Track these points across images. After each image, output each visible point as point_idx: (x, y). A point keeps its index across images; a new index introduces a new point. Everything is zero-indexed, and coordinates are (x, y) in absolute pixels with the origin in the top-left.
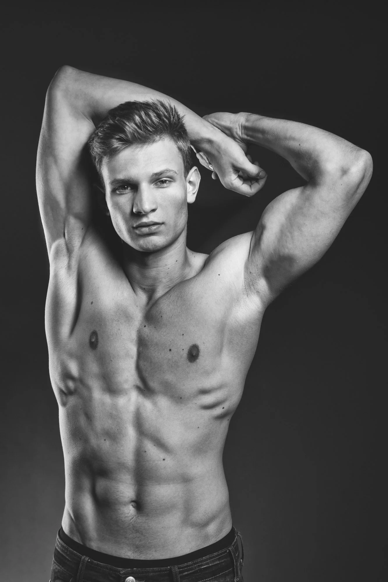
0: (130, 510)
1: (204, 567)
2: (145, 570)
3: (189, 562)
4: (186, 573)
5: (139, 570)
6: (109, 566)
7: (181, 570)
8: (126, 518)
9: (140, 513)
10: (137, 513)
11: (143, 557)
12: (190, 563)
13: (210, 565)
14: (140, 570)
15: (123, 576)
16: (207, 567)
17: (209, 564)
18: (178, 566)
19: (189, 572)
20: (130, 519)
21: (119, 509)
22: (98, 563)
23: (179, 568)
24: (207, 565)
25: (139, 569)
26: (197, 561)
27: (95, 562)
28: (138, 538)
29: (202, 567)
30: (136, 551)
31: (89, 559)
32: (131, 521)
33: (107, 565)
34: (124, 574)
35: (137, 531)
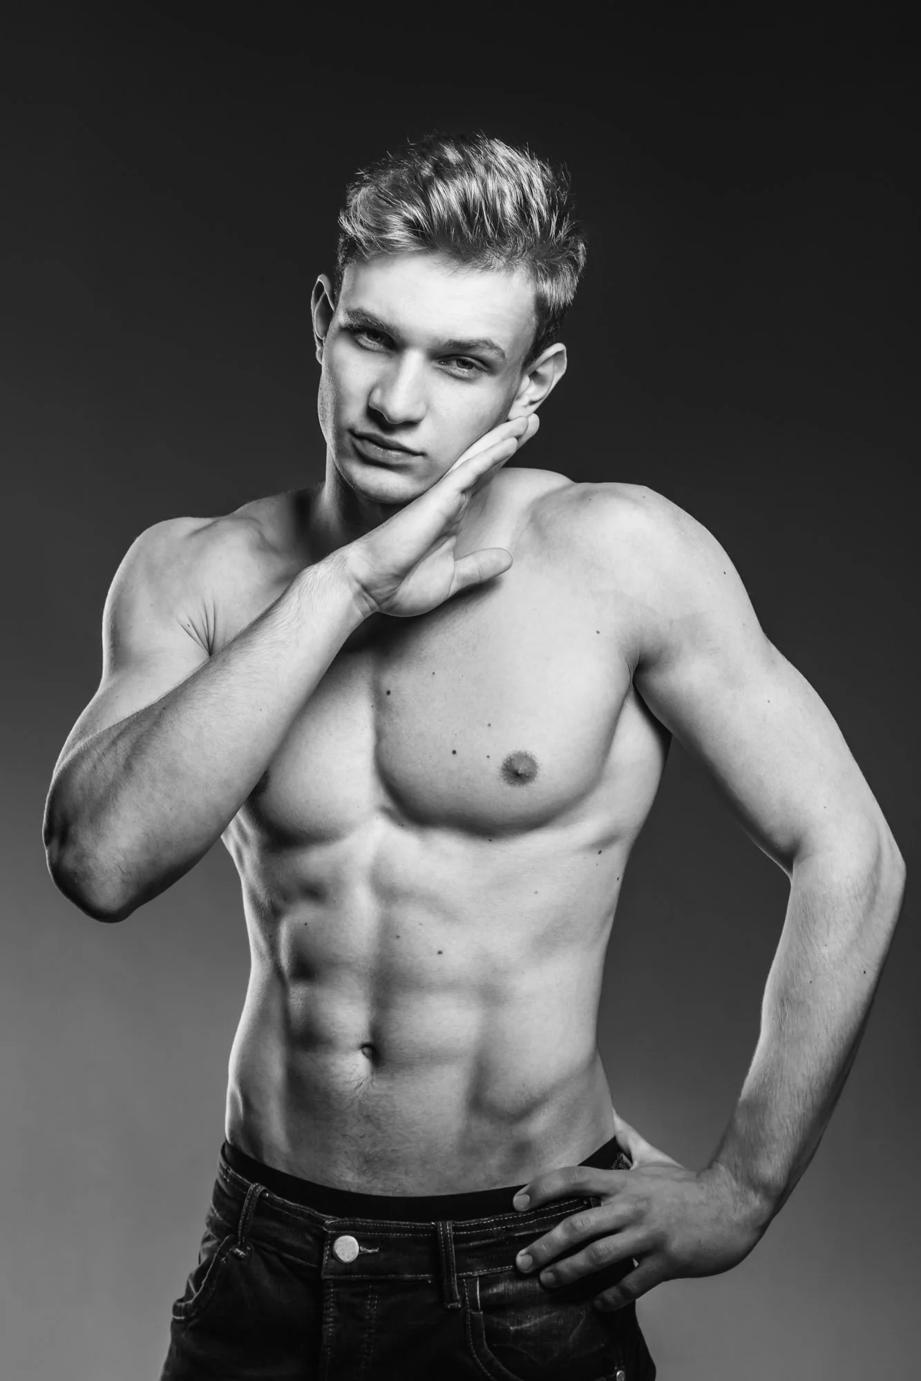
0: (357, 1065)
1: (521, 1234)
2: (381, 1224)
3: (483, 1218)
4: (476, 1243)
5: (368, 1222)
6: (308, 1210)
7: (463, 1235)
8: (348, 1085)
9: (377, 1073)
10: (372, 1073)
11: (377, 1187)
12: (486, 1220)
13: (537, 1231)
14: (370, 1223)
15: (330, 1232)
16: (528, 1235)
17: (533, 1229)
18: (453, 1223)
19: (483, 1242)
20: (355, 1087)
21: (333, 1064)
22: (284, 1202)
23: (455, 1229)
24: (529, 1230)
25: (368, 1220)
26: (504, 1217)
27: (279, 1198)
28: (370, 1136)
29: (517, 1235)
30: (363, 1170)
31: (265, 1191)
32: (357, 1092)
33: (302, 1206)
34: (331, 1227)
35: (368, 1118)
